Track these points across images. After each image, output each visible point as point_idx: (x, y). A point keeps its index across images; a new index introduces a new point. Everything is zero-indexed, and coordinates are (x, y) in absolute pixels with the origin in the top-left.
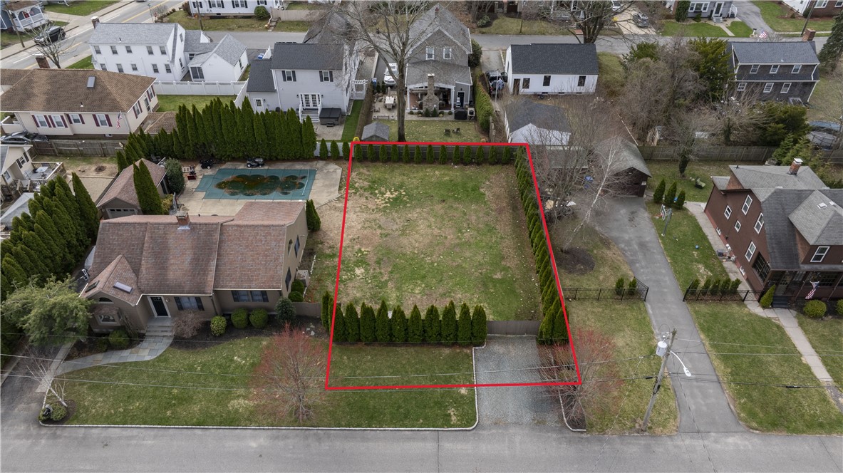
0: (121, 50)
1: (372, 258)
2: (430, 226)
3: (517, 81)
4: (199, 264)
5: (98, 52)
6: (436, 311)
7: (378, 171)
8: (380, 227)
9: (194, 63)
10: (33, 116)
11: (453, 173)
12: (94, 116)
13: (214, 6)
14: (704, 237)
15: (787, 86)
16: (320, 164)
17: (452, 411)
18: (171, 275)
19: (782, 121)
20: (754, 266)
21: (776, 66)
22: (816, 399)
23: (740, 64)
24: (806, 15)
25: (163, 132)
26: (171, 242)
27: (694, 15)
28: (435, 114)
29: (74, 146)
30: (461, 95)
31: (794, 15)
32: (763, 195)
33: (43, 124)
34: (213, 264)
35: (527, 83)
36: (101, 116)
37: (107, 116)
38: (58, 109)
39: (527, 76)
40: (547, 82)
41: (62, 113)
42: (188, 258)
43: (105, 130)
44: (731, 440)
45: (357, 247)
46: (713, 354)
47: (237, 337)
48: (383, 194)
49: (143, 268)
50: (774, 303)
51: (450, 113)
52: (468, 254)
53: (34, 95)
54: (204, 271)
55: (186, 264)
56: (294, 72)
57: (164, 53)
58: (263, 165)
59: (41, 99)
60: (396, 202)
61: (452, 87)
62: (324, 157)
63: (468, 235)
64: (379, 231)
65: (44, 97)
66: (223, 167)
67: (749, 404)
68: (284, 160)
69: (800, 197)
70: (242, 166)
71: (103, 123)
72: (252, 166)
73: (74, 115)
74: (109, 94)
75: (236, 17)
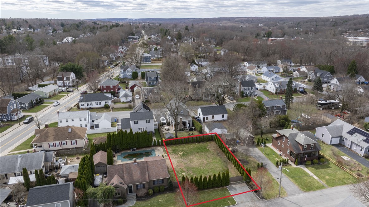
0: (70, 120)
1: (186, 170)
2: (197, 160)
3: (204, 118)
4: (143, 173)
5: (61, 122)
6: (216, 176)
7: (174, 147)
8: (182, 162)
9: (95, 122)
10: (49, 144)
11: (197, 145)
12: (71, 141)
13: (89, 105)
14: (274, 152)
15: (280, 112)
16: (154, 148)
17: (229, 202)
18: (135, 178)
19: (283, 119)
20: (290, 155)
21: (275, 107)
22: (316, 182)
23: (266, 107)
24: (276, 93)
25: (101, 143)
26: (132, 168)
27: (245, 96)
28: (183, 130)
29: (66, 152)
30: (189, 123)
31: (273, 94)
32: (287, 135)
33: (52, 146)
34: (147, 173)
35: (207, 118)
36: (74, 141)
37: (76, 141)
38: (58, 140)
39: (207, 116)
40: (213, 117)
41: (60, 142)
42: (139, 172)
43: (74, 146)
44: (301, 195)
45: (179, 168)
46: (288, 177)
47: (157, 195)
48: (179, 153)
49: (125, 177)
50: (298, 164)
51: (187, 129)
52: (212, 165)
53: (49, 137)
54: (145, 175)
55: (139, 174)
56: (138, 121)
57: (85, 120)
58: (136, 150)
59: (52, 137)
60: (183, 155)
61: (187, 121)
62: (155, 145)
63: (210, 160)
64: (183, 163)
65: (53, 137)
66: (122, 152)
67: (302, 187)
68: (142, 148)
69: (296, 135)
70: (129, 151)
71: (74, 144)
72: (132, 151)
73: (64, 142)
74: (77, 133)
75: (97, 108)
